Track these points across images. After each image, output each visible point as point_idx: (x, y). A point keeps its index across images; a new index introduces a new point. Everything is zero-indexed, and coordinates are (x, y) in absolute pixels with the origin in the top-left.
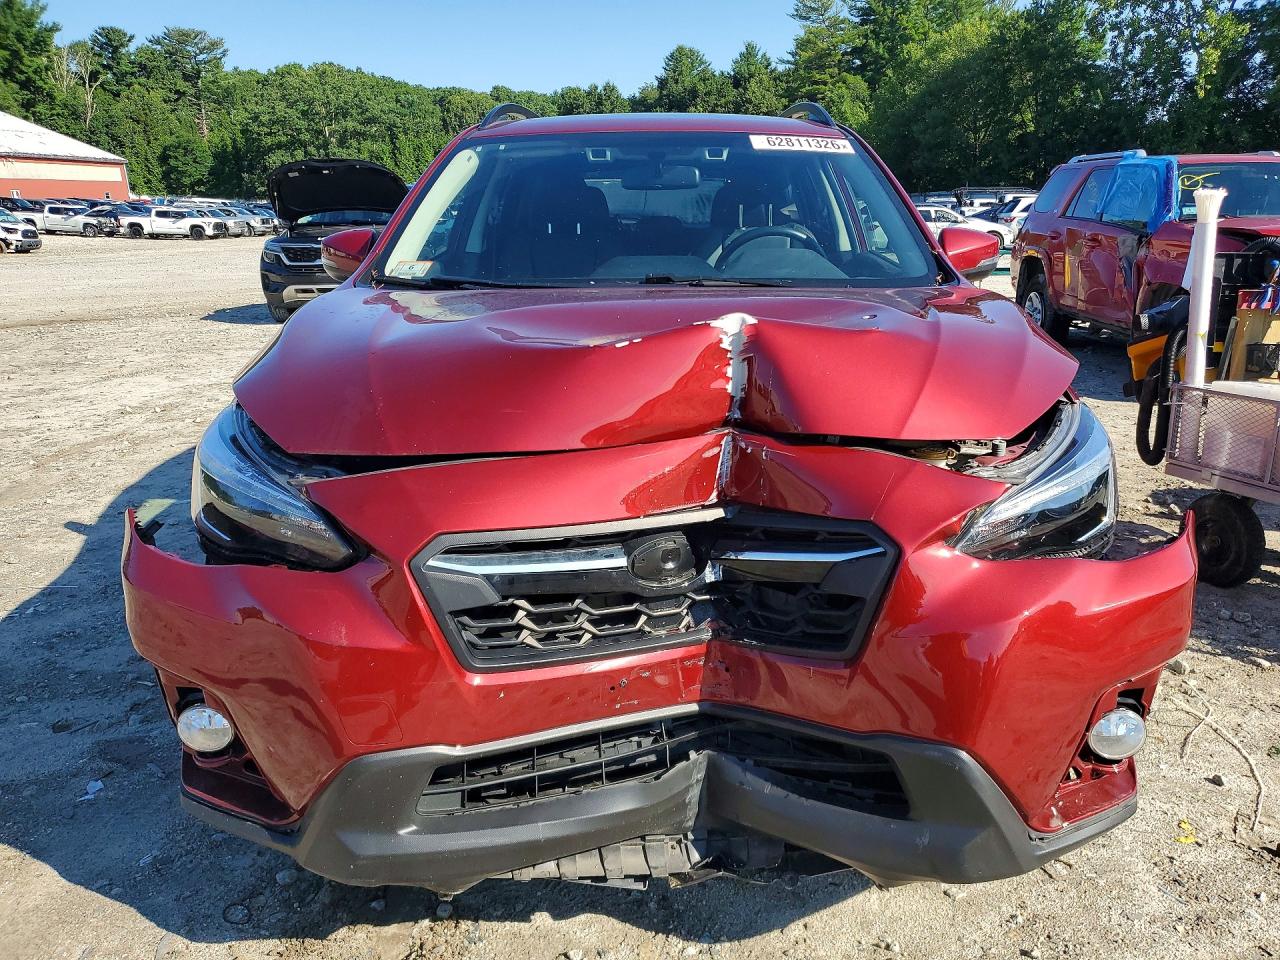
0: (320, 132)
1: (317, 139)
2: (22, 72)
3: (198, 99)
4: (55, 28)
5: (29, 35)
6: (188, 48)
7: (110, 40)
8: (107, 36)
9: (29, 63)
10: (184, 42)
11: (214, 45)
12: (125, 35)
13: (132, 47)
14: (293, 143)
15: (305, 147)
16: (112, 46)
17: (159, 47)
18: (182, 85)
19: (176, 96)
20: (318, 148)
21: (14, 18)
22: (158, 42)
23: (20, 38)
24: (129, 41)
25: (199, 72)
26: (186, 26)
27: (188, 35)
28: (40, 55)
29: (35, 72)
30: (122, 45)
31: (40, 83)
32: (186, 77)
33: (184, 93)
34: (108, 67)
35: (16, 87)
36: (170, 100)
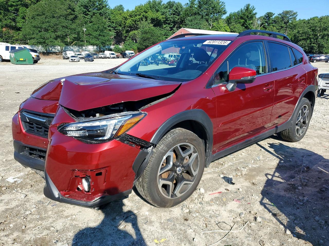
0: (317, 35)
1: (315, 37)
2: (246, 24)
3: (286, 28)
4: (256, 14)
5: (250, 16)
6: (287, 15)
7: (269, 15)
8: (268, 14)
9: (248, 22)
10: (287, 14)
11: (294, 14)
12: (272, 14)
13: (273, 17)
14: (307, 38)
15: (311, 39)
16: (269, 17)
17: (280, 16)
18: (283, 25)
19: (280, 28)
20: (314, 40)
21: (248, 12)
22: (280, 15)
23: (247, 17)
24: (273, 15)
25: (289, 21)
26: (288, 10)
27: (288, 12)
28: (251, 20)
29: (249, 24)
30: (271, 16)
31: (249, 27)
32: (285, 23)
33: (283, 27)
34: (267, 22)
35: (244, 28)
36: (279, 29)
